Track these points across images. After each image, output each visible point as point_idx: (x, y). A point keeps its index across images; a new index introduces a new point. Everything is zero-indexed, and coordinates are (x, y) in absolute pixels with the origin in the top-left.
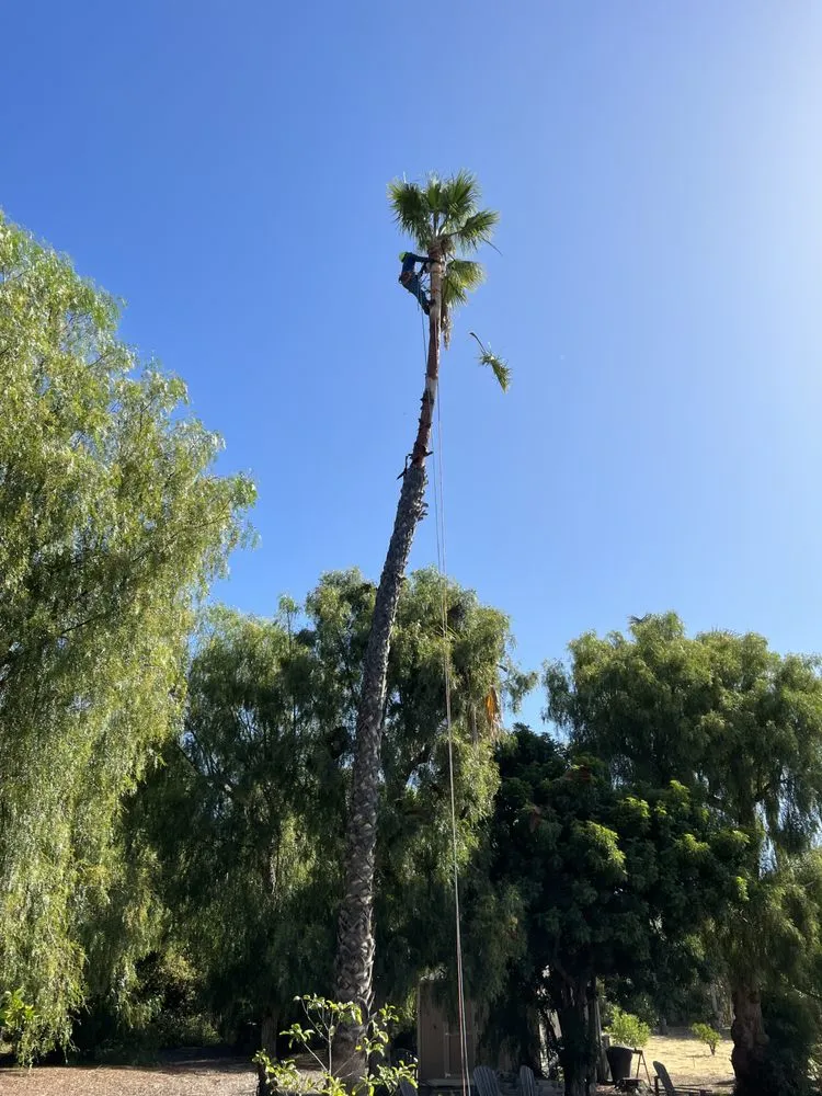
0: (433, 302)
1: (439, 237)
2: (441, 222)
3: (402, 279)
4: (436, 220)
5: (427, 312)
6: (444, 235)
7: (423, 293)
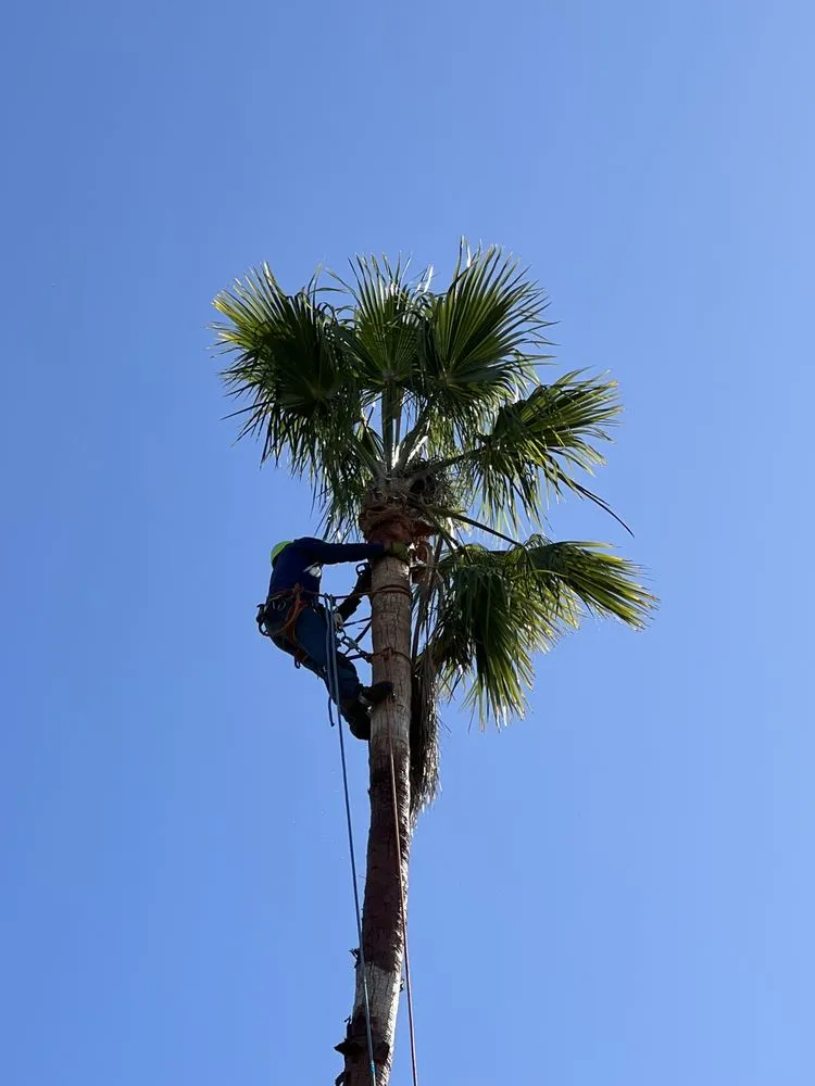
0: (382, 692)
1: (403, 472)
2: (407, 422)
3: (270, 617)
4: (391, 412)
5: (361, 730)
6: (419, 465)
7: (345, 664)
